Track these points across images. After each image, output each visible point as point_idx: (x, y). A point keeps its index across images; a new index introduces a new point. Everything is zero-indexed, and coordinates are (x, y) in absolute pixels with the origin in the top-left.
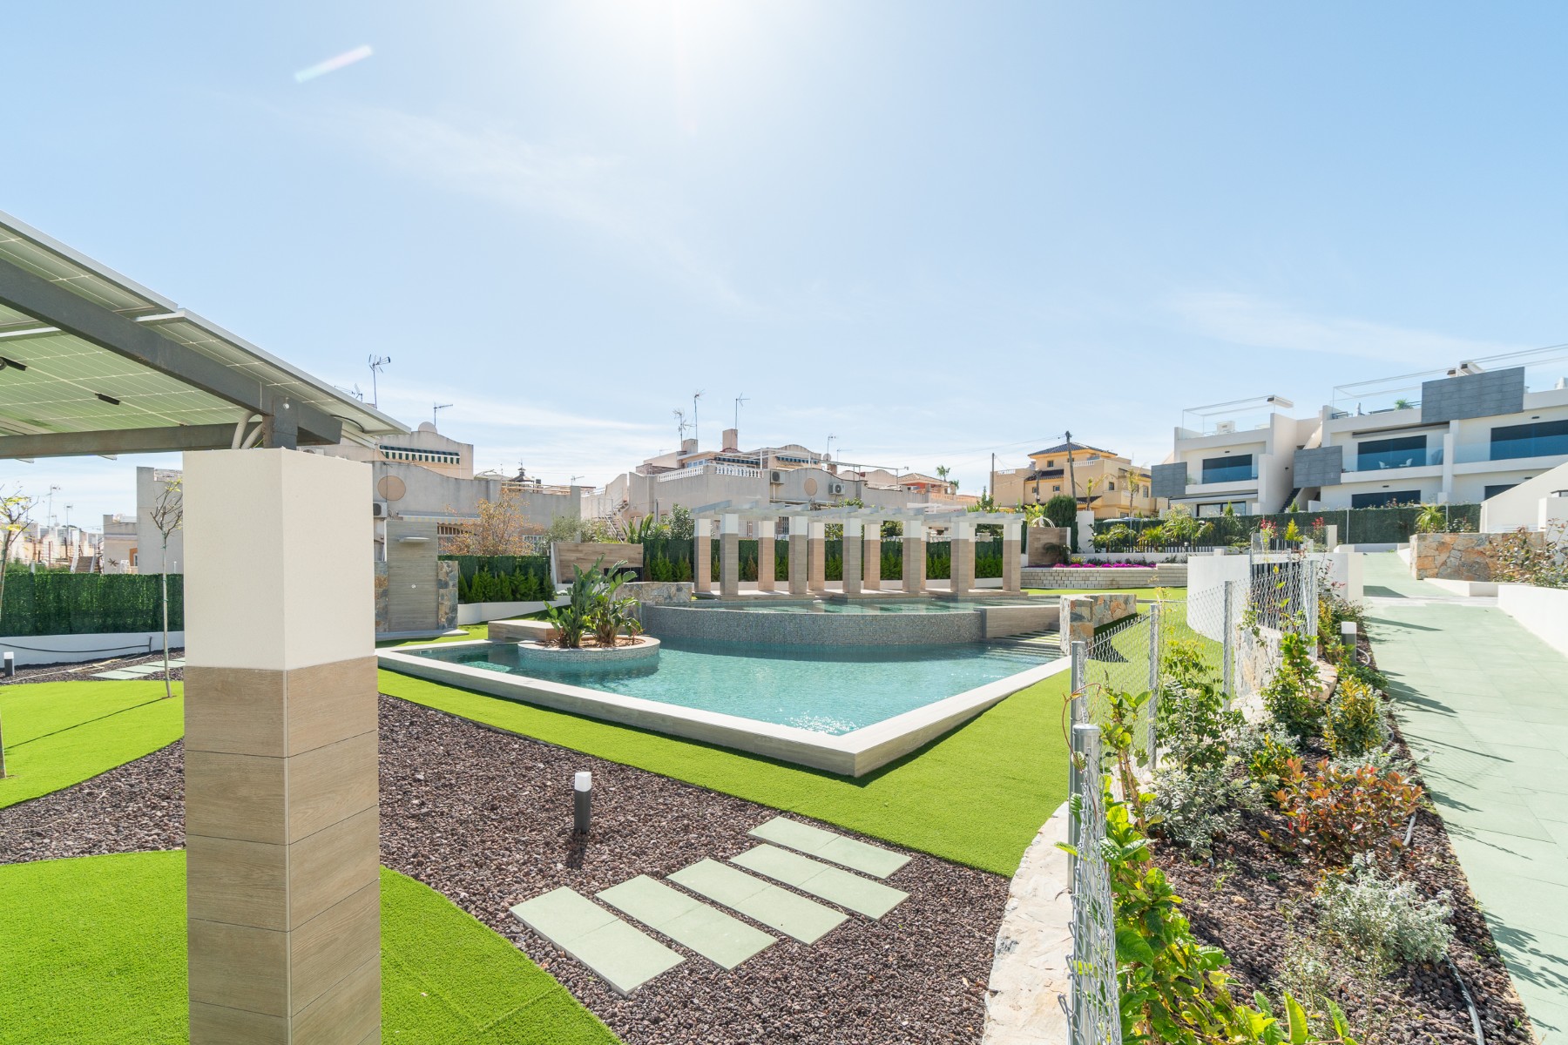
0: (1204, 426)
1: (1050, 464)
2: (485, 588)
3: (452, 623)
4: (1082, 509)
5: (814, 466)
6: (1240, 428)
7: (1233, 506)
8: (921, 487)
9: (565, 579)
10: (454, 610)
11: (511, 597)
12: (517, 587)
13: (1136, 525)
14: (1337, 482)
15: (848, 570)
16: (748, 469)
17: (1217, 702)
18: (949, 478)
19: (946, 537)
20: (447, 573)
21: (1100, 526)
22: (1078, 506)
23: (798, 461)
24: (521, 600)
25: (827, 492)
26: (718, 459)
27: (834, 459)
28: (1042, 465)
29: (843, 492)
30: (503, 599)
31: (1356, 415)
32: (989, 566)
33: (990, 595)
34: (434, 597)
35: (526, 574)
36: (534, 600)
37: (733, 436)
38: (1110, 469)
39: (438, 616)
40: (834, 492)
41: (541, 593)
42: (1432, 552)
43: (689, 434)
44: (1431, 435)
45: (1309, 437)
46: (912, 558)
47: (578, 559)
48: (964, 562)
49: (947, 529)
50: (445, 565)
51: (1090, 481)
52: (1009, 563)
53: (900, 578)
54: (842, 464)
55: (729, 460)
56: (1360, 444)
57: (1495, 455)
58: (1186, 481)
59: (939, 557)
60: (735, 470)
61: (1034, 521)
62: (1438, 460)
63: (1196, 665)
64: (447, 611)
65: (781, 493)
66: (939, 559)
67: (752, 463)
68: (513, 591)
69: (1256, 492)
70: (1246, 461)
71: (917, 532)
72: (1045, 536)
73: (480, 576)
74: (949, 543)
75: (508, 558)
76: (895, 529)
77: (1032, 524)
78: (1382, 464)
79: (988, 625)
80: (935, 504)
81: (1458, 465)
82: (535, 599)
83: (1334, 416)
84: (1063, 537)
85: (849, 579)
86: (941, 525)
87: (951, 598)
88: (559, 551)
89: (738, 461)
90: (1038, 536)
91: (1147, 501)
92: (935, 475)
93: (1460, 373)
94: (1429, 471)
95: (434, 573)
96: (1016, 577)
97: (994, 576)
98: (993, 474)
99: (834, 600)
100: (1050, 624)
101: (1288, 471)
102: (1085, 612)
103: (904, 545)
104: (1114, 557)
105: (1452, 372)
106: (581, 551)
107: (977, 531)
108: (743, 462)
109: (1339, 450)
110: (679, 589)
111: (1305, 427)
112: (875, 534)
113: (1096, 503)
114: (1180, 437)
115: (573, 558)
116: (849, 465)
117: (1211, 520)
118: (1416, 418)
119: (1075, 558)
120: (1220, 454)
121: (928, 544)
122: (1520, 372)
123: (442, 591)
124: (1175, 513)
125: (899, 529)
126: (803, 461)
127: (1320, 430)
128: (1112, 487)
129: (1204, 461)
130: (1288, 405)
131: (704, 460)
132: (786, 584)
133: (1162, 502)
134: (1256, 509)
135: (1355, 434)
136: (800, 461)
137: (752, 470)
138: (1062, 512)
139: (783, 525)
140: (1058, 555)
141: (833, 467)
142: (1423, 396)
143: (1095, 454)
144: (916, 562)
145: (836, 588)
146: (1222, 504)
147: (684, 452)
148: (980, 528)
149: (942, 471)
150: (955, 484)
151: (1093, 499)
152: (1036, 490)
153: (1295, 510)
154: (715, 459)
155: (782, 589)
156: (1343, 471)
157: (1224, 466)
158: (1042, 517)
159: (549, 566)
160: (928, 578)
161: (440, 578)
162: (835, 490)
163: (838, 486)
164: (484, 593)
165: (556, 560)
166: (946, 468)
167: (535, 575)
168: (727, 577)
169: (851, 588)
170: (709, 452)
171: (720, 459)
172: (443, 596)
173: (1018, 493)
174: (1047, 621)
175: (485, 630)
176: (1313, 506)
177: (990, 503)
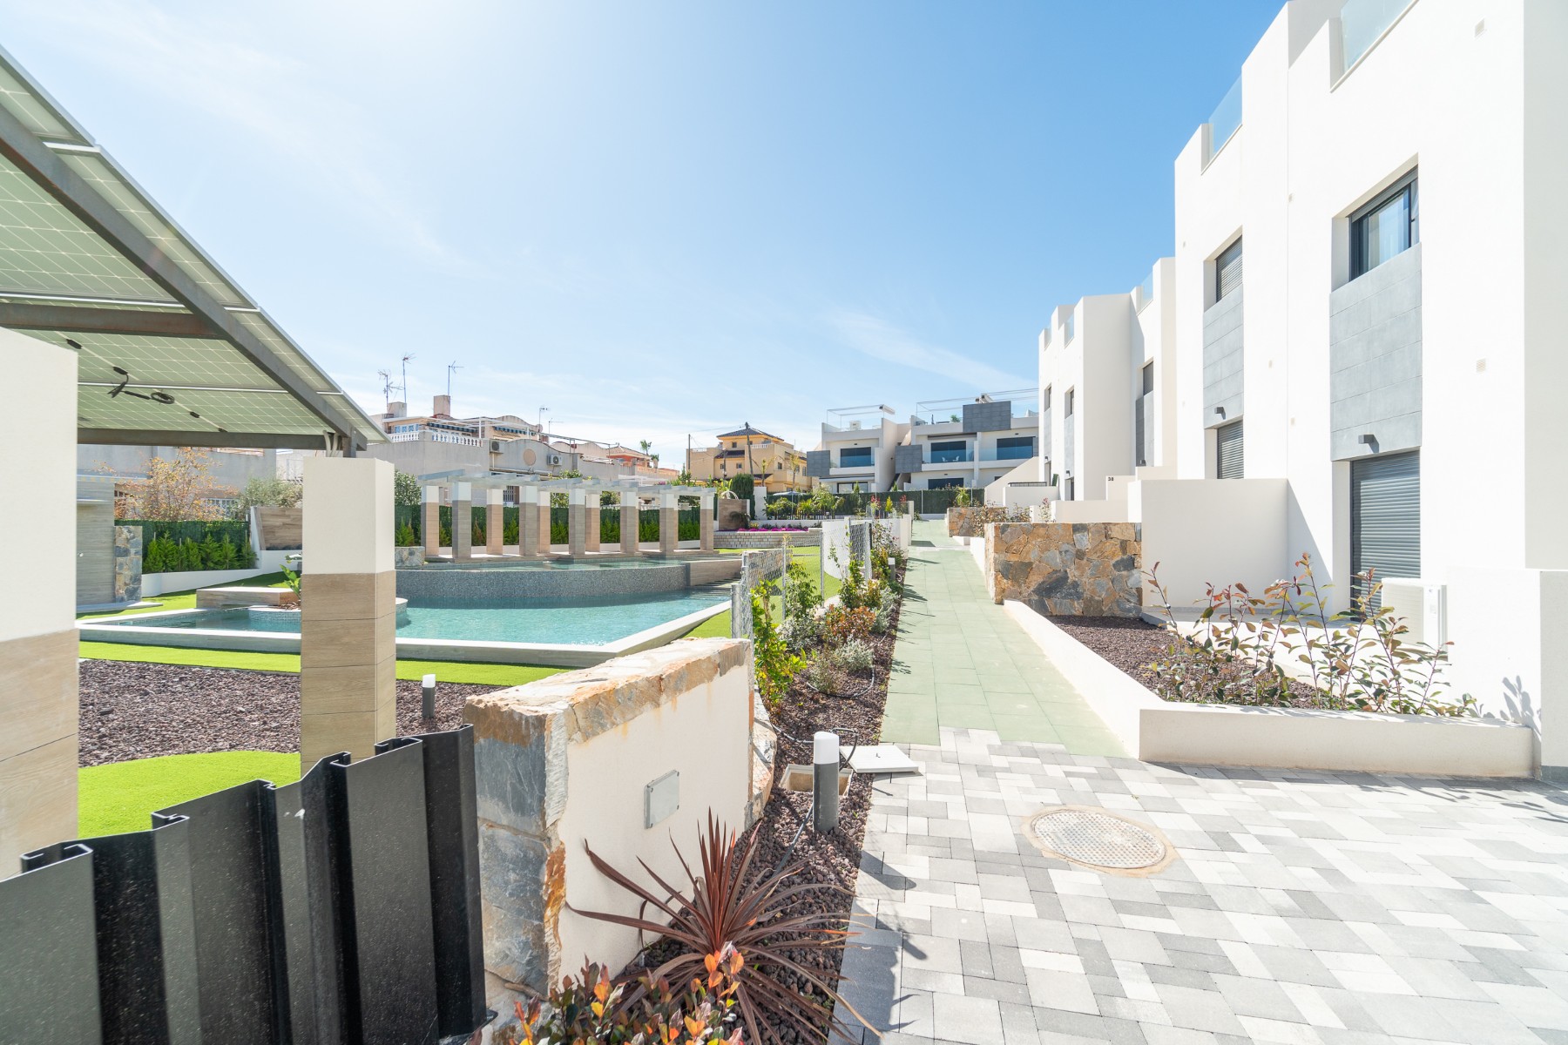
0: (842, 424)
1: (734, 445)
2: (166, 556)
3: (133, 594)
4: (759, 484)
5: (532, 438)
6: (864, 427)
7: (860, 485)
8: (628, 460)
9: (268, 545)
10: (137, 580)
11: (201, 566)
12: (208, 554)
13: (796, 499)
14: (919, 470)
15: (574, 534)
16: (463, 437)
17: (812, 592)
18: (651, 451)
19: (653, 506)
20: (128, 540)
21: (771, 498)
22: (755, 481)
23: (515, 432)
24: (213, 569)
25: (545, 462)
26: (431, 425)
27: (545, 431)
28: (727, 446)
29: (560, 463)
30: (190, 568)
31: (930, 423)
32: (689, 531)
33: (691, 554)
34: (109, 566)
35: (219, 540)
36: (229, 569)
37: (446, 402)
38: (779, 452)
39: (115, 588)
40: (552, 463)
41: (238, 560)
42: (956, 520)
43: (395, 397)
44: (968, 440)
45: (904, 437)
46: (628, 524)
47: (284, 524)
48: (670, 527)
49: (653, 499)
50: (125, 531)
51: (764, 462)
52: (705, 528)
53: (618, 541)
54: (554, 436)
55: (443, 427)
56: (932, 444)
57: (1000, 457)
58: (830, 465)
59: (648, 523)
60: (449, 437)
61: (723, 494)
62: (972, 459)
63: (803, 573)
64: (127, 582)
65: (501, 462)
66: (650, 525)
67: (468, 430)
68: (202, 559)
69: (873, 475)
70: (866, 452)
71: (631, 501)
72: (730, 506)
73: (159, 544)
74: (657, 512)
75: (195, 523)
76: (610, 498)
77: (722, 497)
78: (944, 459)
79: (691, 575)
80: (642, 477)
81: (981, 462)
82: (232, 567)
83: (918, 424)
84: (744, 507)
85: (574, 542)
86: (648, 495)
87: (660, 557)
88: (260, 516)
89: (453, 428)
90: (726, 506)
91: (805, 478)
92: (638, 448)
93: (981, 401)
94: (966, 465)
95: (110, 540)
96: (710, 539)
97: (693, 539)
98: (689, 451)
99: (560, 560)
100: (736, 574)
101: (892, 461)
102: (758, 561)
103: (622, 513)
104: (780, 523)
105: (977, 400)
106: (289, 516)
107: (679, 501)
108: (458, 429)
109: (920, 447)
110: (411, 554)
111: (901, 429)
112: (595, 503)
113: (769, 479)
114: (826, 431)
115: (278, 524)
116: (561, 437)
117: (844, 495)
118: (959, 428)
119: (753, 524)
120: (850, 445)
121: (640, 511)
122: (1008, 404)
123: (120, 560)
124: (822, 488)
125: (614, 498)
126: (520, 432)
127: (910, 432)
128: (780, 466)
129: (842, 450)
130: (892, 412)
131: (415, 425)
132: (517, 547)
133: (816, 480)
134: (874, 488)
135: (930, 437)
136: (517, 432)
137: (467, 438)
138: (743, 486)
139: (512, 494)
140: (740, 521)
141: (545, 438)
142: (964, 414)
143: (768, 439)
144: (631, 527)
145: (563, 551)
146: (853, 483)
147: (390, 415)
148: (682, 499)
149: (645, 445)
150: (655, 458)
151: (767, 476)
152: (723, 467)
153: (896, 489)
154: (428, 425)
155: (513, 552)
156: (923, 462)
157: (854, 455)
158: (728, 490)
159: (249, 532)
160: (640, 541)
161: (117, 545)
162: (552, 460)
163: (556, 458)
164: (164, 562)
165: (258, 525)
166: (647, 442)
167: (231, 542)
168: (460, 541)
169: (576, 549)
170: (421, 418)
171: (433, 425)
172: (121, 565)
173: (709, 469)
174: (734, 571)
175: (193, 598)
176: (907, 487)
177: (688, 477)
